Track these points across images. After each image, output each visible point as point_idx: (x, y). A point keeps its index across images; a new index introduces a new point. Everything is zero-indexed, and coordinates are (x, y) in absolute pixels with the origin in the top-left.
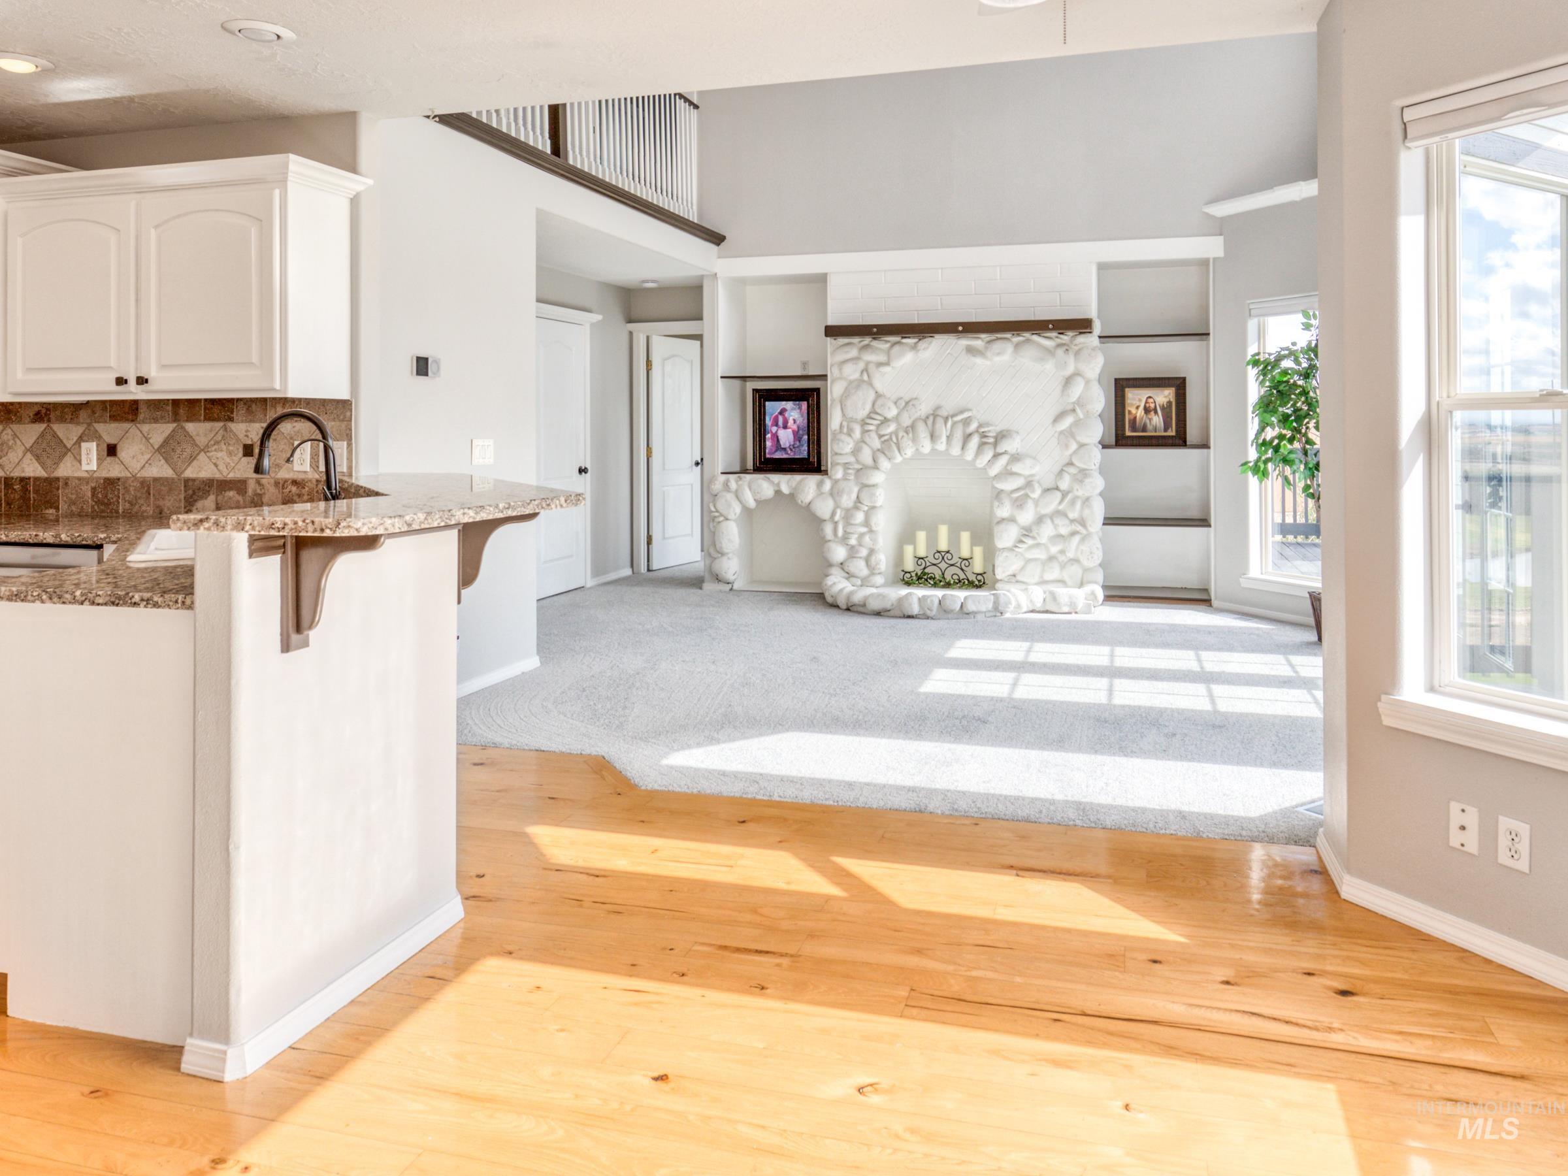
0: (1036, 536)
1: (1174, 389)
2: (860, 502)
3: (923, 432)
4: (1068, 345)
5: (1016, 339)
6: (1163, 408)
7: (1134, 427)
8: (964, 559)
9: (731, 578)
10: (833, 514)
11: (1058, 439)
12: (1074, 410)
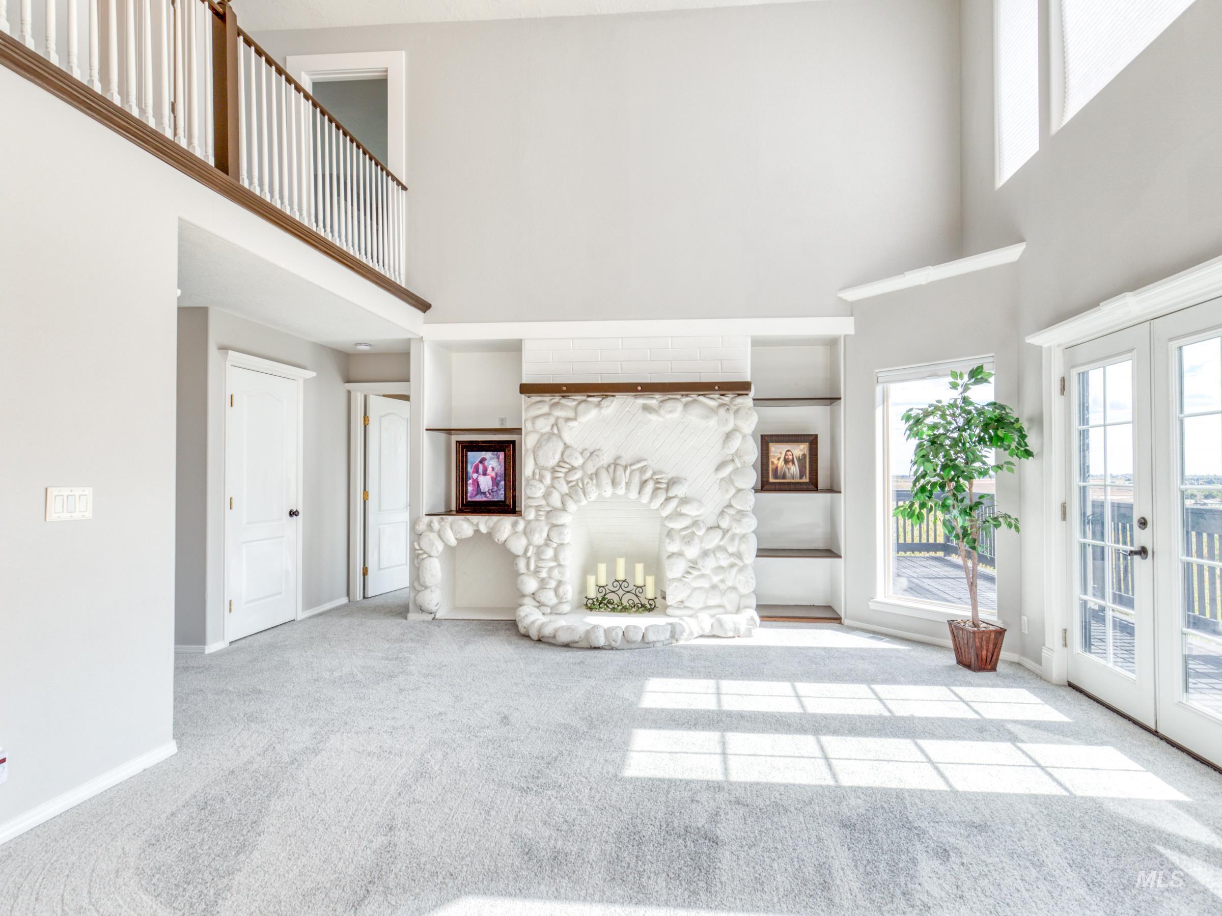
0: (701, 568)
1: (808, 444)
2: (550, 540)
3: (605, 478)
4: (728, 405)
5: (685, 400)
6: (799, 459)
7: (776, 477)
8: (638, 587)
9: (433, 608)
10: (526, 550)
11: (720, 485)
12: (733, 460)
